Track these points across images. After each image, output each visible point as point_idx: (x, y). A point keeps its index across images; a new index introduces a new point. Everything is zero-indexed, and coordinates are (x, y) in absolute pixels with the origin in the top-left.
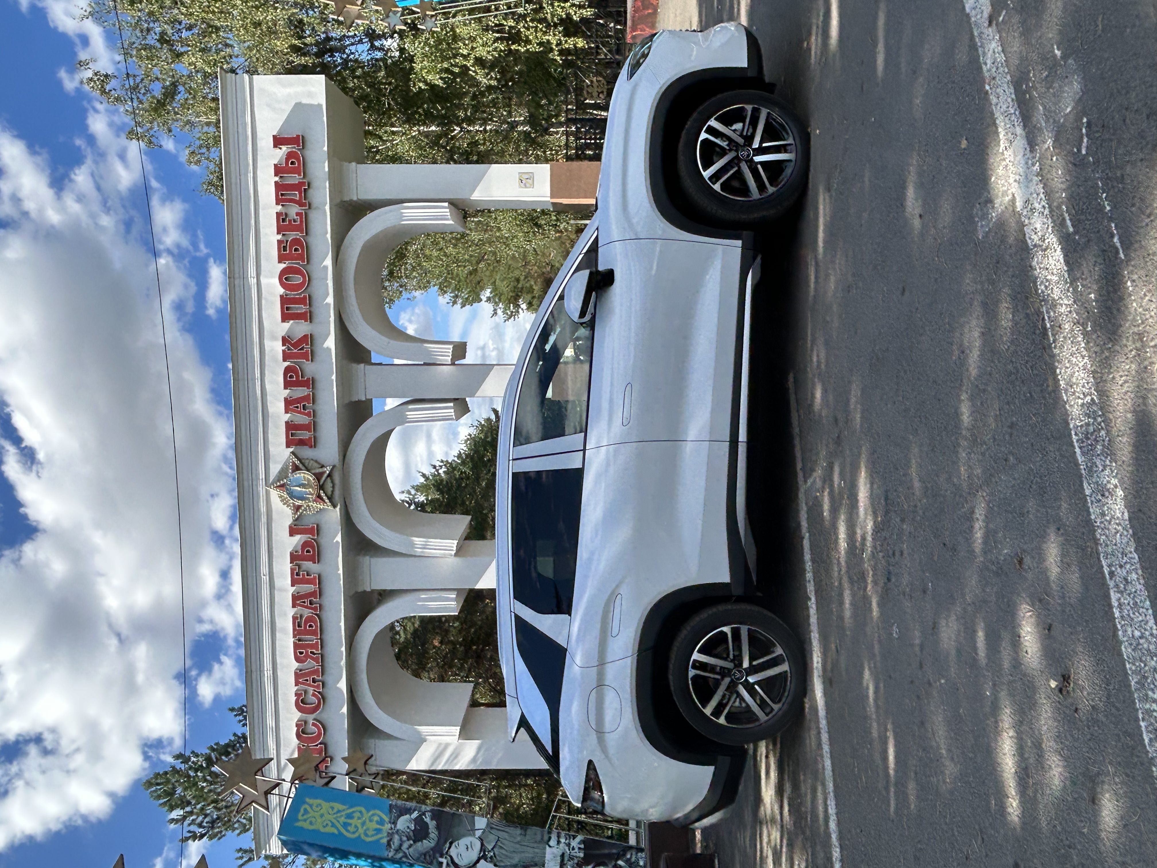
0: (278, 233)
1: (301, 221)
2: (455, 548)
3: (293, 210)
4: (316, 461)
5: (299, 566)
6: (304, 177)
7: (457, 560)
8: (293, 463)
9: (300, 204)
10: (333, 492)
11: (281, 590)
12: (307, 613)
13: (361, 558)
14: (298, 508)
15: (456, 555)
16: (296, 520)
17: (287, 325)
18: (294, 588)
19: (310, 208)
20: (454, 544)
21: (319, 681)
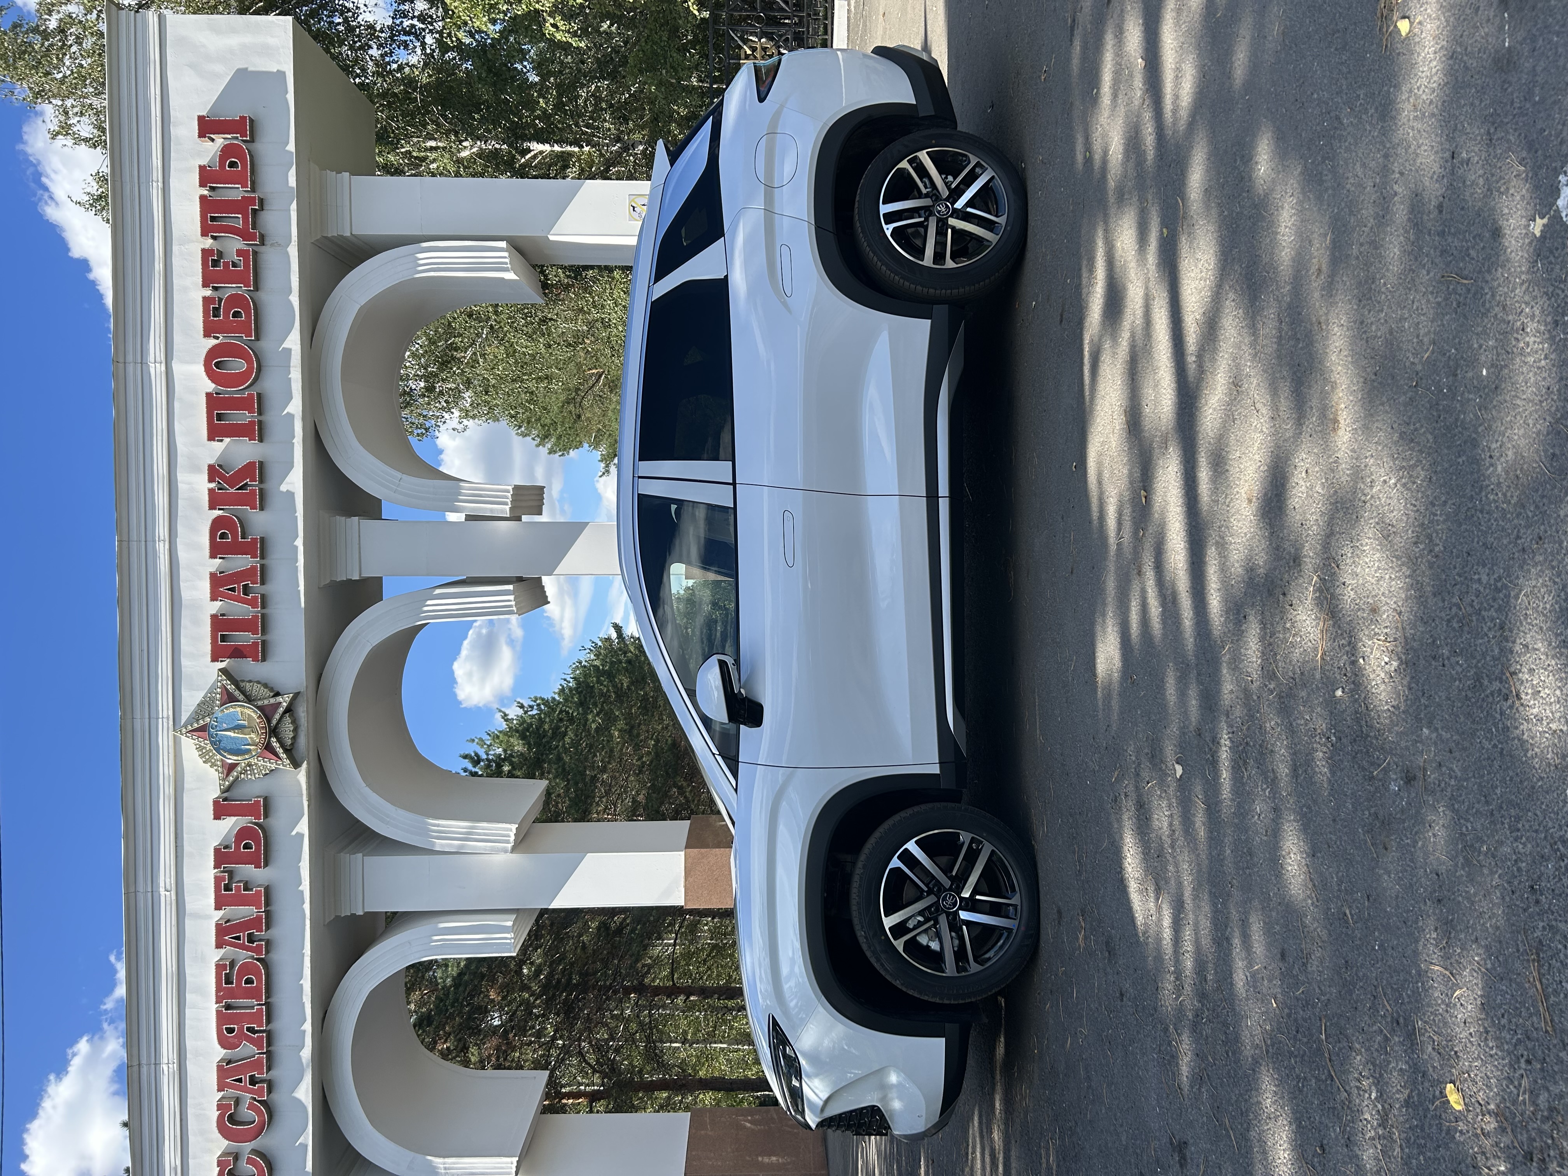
0: (205, 285)
1: (246, 265)
2: (512, 838)
3: (233, 245)
4: (266, 686)
5: (231, 873)
6: (253, 190)
7: (515, 856)
8: (224, 687)
9: (244, 235)
10: (294, 738)
11: (197, 916)
12: (243, 956)
13: (345, 857)
14: (232, 767)
15: (514, 850)
16: (228, 790)
17: (218, 447)
18: (220, 913)
19: (263, 243)
20: (511, 830)
21: (262, 1081)
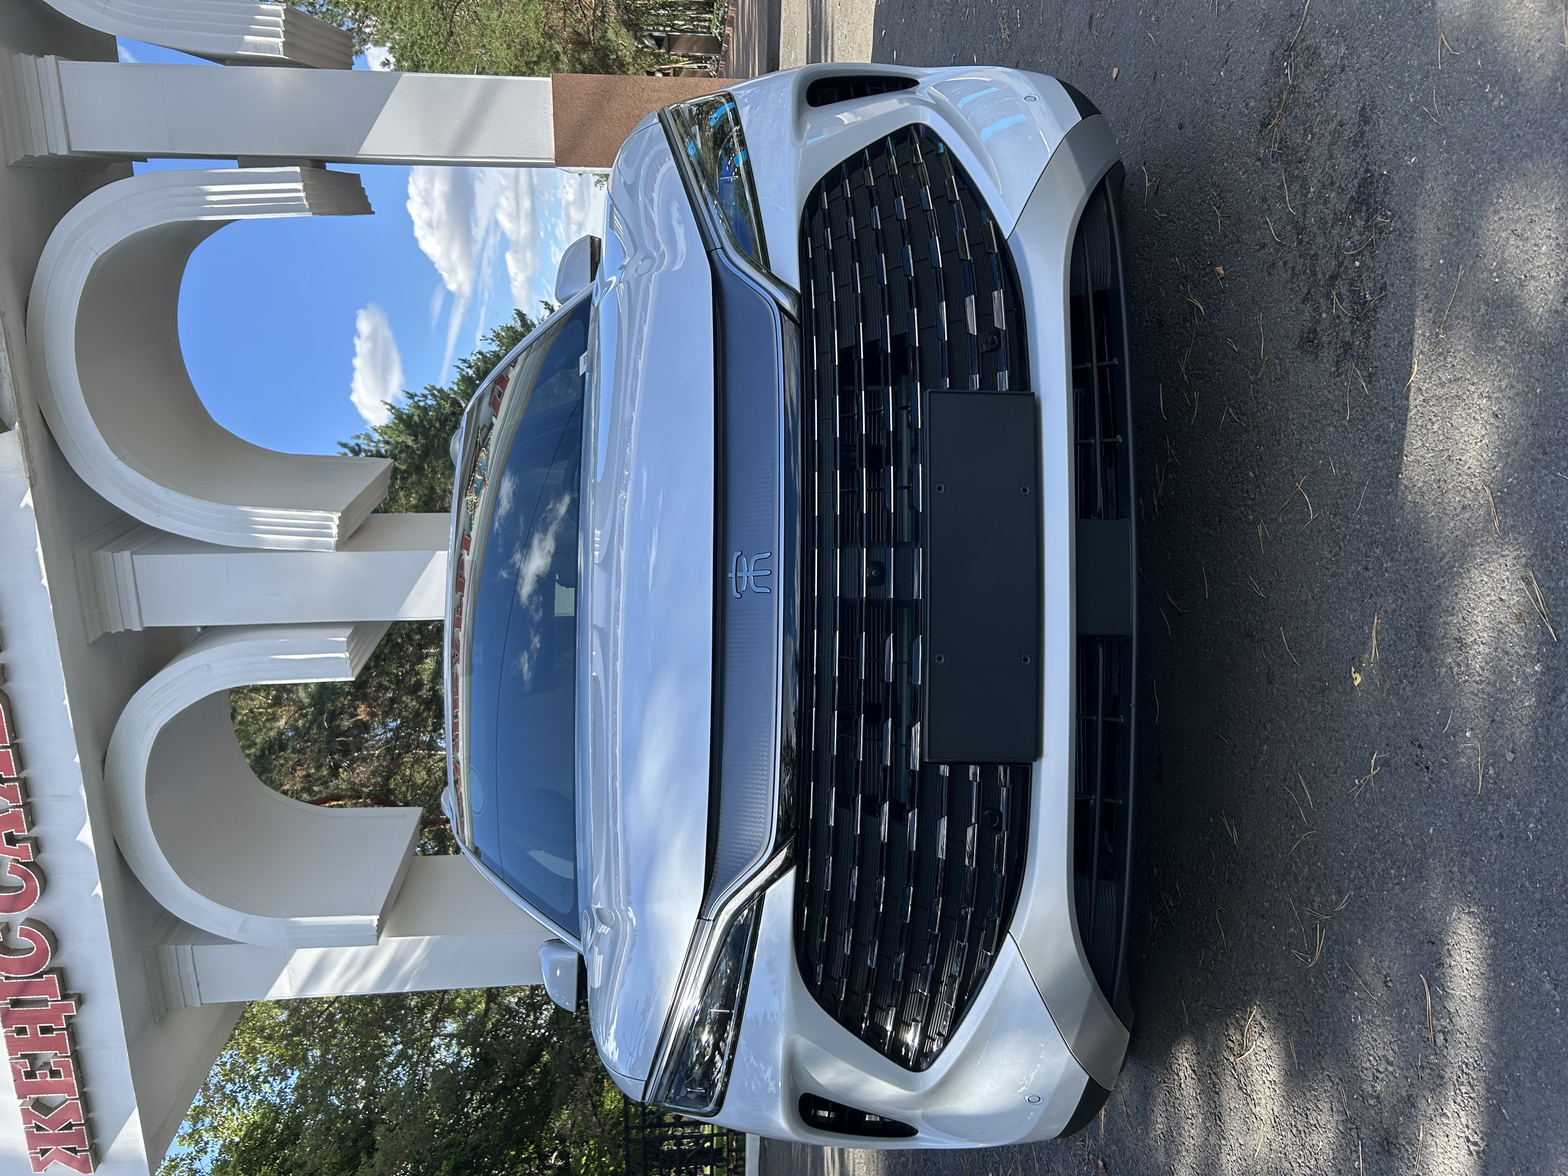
2: (335, 531)
7: (344, 557)
13: (105, 556)
15: (340, 546)
20: (331, 520)
21: (25, 839)
